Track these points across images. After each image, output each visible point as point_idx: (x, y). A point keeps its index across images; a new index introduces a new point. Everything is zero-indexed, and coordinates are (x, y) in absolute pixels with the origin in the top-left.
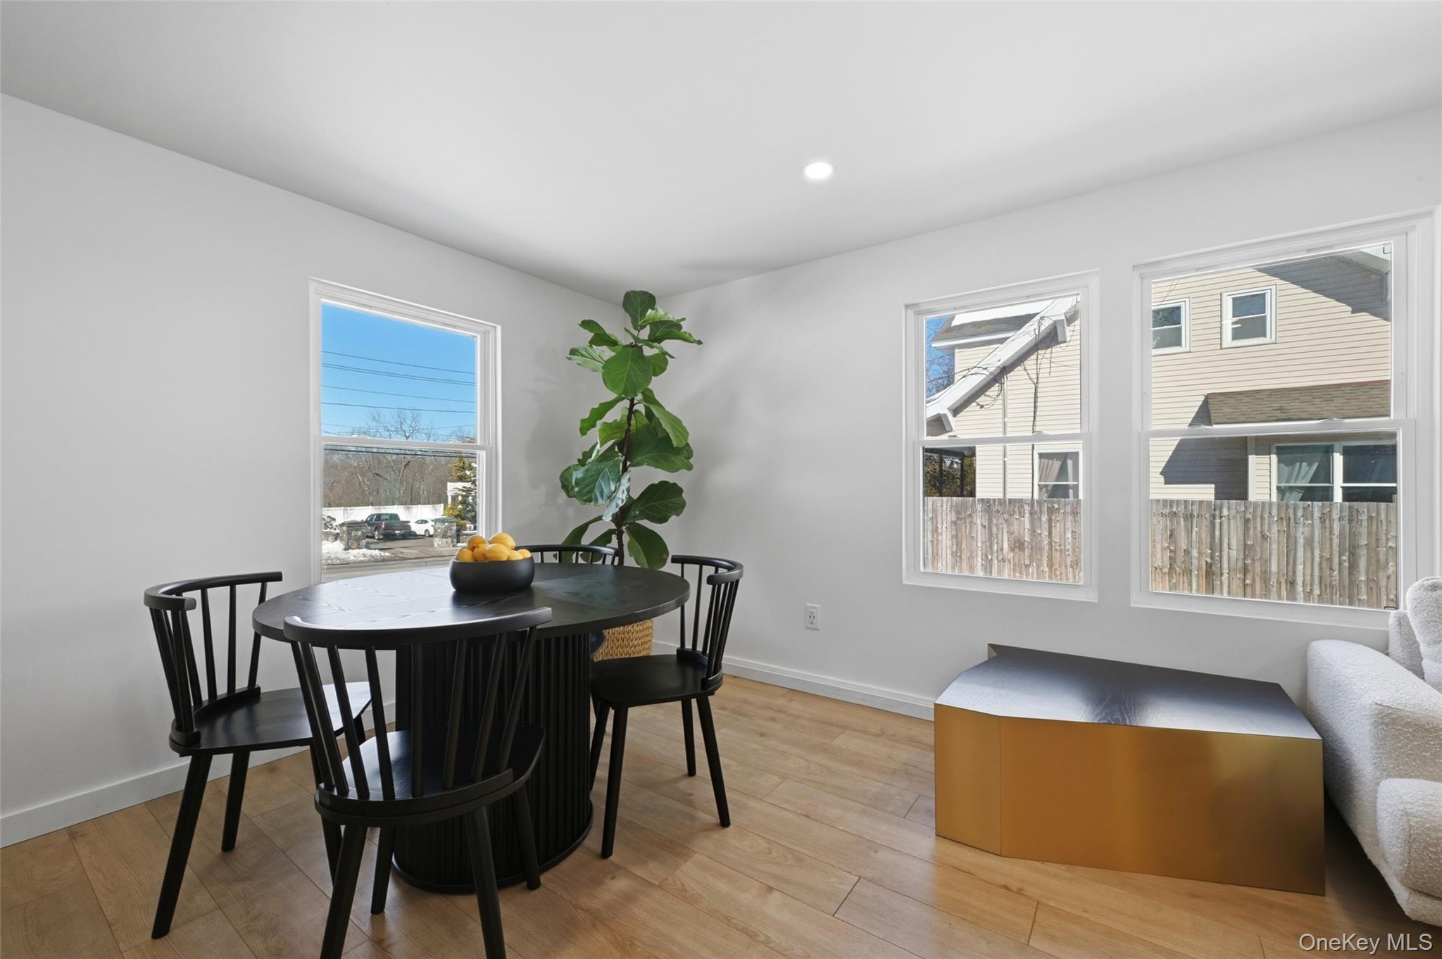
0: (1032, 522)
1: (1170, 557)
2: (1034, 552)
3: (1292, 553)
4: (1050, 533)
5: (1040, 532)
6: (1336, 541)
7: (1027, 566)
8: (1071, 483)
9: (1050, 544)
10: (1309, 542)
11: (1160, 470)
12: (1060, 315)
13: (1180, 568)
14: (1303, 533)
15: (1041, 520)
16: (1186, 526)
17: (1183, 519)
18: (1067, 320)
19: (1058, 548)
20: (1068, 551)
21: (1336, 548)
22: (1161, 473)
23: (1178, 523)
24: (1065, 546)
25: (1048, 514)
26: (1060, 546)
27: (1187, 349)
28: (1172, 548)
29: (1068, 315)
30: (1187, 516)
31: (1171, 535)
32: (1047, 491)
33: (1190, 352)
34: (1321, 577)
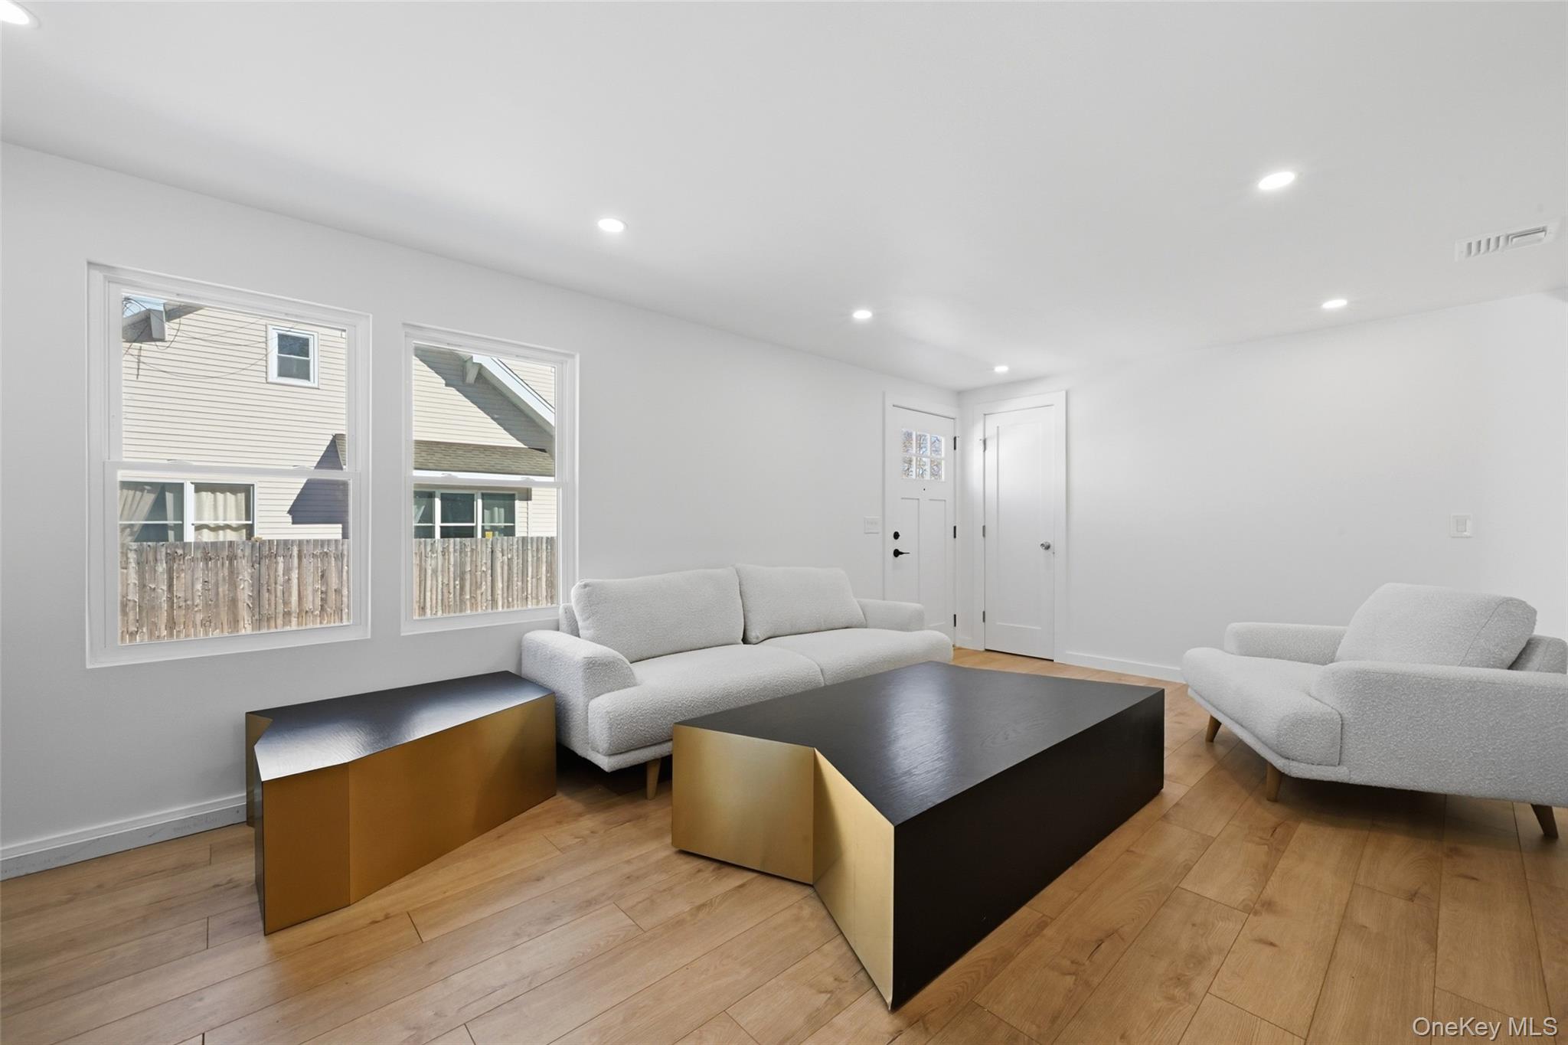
0: (141, 574)
1: (322, 599)
2: (144, 614)
3: (423, 583)
4: (170, 586)
5: (153, 586)
6: (452, 569)
7: (132, 635)
8: (170, 522)
9: (170, 600)
10: (435, 571)
11: (288, 508)
12: (158, 304)
13: (331, 608)
14: (431, 565)
15: (155, 571)
16: (336, 565)
17: (333, 559)
18: (166, 312)
19: (182, 604)
20: (197, 606)
21: (452, 575)
22: (290, 512)
23: (329, 563)
24: (193, 600)
25: (166, 563)
26: (186, 601)
27: (316, 385)
28: (323, 589)
29: (168, 308)
30: (338, 556)
31: (322, 576)
32: (132, 534)
33: (318, 389)
34: (442, 600)
